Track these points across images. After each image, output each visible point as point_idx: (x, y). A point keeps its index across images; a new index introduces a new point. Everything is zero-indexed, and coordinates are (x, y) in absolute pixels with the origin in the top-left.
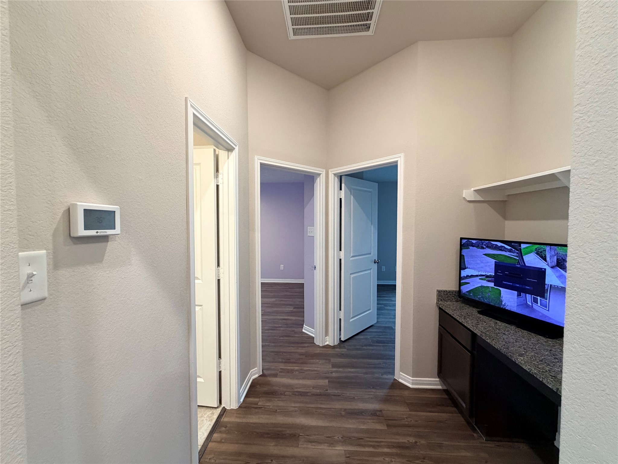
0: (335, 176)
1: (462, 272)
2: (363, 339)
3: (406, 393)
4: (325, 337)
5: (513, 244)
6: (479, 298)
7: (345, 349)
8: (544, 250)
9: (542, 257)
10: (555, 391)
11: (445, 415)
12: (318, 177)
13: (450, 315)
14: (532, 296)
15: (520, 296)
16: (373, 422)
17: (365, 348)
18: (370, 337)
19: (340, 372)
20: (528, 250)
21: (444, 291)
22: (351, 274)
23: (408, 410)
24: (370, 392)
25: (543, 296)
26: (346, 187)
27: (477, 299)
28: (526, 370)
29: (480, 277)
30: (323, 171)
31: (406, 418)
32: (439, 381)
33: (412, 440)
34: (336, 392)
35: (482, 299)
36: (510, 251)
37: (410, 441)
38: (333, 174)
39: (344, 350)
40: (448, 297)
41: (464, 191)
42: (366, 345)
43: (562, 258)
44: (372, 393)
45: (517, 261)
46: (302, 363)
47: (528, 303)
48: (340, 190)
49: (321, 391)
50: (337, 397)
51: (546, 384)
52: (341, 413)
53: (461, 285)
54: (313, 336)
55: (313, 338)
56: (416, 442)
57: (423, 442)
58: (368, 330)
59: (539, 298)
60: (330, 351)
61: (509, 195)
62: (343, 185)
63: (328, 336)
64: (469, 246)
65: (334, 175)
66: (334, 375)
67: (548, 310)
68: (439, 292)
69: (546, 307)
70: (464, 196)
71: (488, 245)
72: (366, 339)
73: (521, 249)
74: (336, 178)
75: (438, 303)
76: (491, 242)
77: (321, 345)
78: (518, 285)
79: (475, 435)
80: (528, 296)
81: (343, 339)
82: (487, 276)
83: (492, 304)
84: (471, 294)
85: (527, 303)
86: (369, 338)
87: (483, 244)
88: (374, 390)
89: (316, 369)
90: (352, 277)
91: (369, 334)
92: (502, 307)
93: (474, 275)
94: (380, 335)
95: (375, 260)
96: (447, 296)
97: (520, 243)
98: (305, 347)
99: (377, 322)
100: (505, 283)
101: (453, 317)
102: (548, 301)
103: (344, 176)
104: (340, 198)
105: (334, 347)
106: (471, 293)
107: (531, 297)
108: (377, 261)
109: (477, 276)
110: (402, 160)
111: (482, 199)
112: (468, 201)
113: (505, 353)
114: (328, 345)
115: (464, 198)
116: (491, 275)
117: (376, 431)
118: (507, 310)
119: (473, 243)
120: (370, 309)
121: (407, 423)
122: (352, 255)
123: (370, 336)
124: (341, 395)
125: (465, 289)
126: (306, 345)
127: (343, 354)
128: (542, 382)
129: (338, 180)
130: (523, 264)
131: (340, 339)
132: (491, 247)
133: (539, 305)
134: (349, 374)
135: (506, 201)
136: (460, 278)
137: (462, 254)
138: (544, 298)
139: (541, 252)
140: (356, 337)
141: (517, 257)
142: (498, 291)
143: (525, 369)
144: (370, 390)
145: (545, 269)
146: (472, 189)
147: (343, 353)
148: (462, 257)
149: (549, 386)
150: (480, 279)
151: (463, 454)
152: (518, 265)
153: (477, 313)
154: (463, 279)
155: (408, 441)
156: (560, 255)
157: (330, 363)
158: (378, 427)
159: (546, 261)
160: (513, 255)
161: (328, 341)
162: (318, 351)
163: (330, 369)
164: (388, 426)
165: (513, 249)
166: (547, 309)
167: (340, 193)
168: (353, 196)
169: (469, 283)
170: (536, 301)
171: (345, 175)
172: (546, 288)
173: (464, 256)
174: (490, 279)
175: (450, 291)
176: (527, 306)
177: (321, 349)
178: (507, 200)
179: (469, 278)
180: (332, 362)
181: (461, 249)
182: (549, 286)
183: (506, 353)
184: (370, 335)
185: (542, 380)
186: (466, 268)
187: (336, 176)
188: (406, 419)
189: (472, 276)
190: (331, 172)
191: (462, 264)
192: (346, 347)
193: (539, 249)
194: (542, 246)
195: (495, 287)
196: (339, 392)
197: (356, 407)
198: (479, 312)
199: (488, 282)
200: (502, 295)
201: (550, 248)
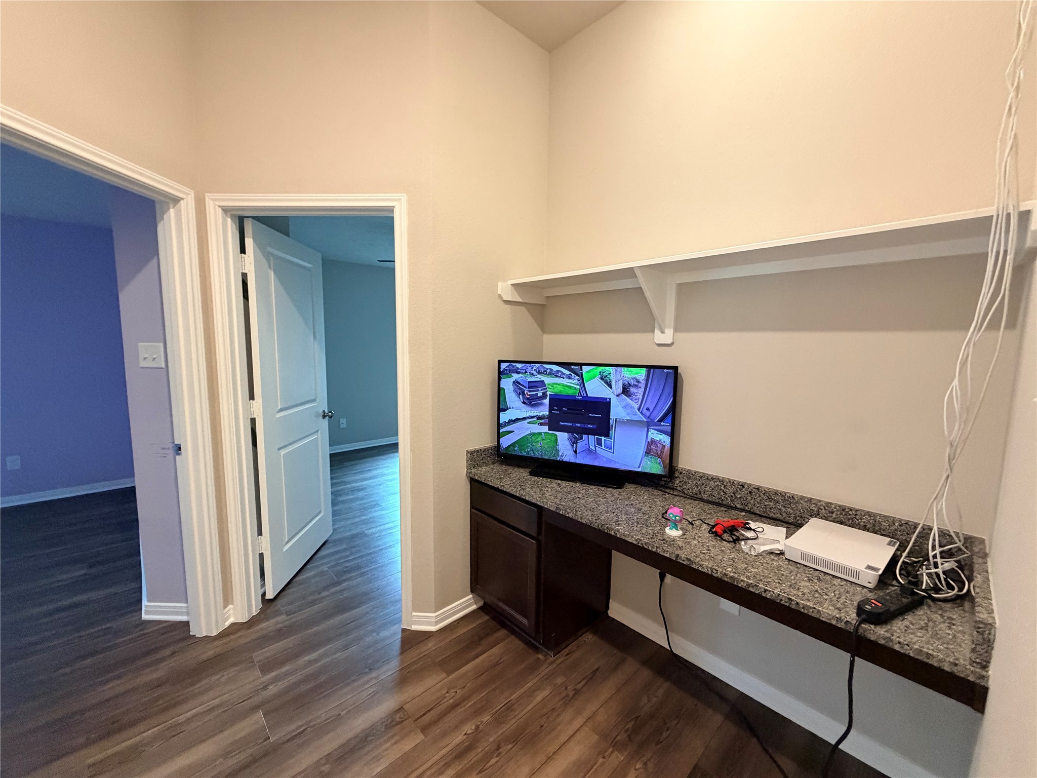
0: (227, 215)
1: (502, 414)
2: (314, 576)
3: (430, 645)
4: (225, 607)
5: (572, 367)
6: (528, 452)
7: (281, 614)
8: (609, 374)
9: (606, 383)
10: (674, 559)
11: (495, 650)
12: (171, 206)
13: (497, 489)
14: (596, 436)
15: (581, 439)
16: (396, 743)
17: (324, 594)
18: (328, 568)
19: (287, 674)
20: (591, 374)
21: (478, 451)
22: (279, 449)
23: (445, 674)
24: (368, 682)
25: (607, 435)
26: (256, 247)
27: (524, 454)
28: (632, 543)
29: (529, 420)
30: (188, 194)
31: (447, 693)
32: (473, 597)
33: (469, 728)
34: (291, 728)
35: (531, 452)
36: (569, 377)
37: (468, 732)
38: (219, 206)
39: (279, 619)
40: (482, 460)
41: (500, 284)
42: (326, 588)
43: (628, 382)
44: (374, 681)
45: (578, 392)
46: (166, 709)
47: (591, 447)
48: (241, 253)
49: (250, 751)
50: (299, 740)
51: (661, 553)
52: (321, 773)
53: (501, 436)
54: (184, 618)
55: (187, 624)
56: (477, 727)
57: (486, 718)
58: (321, 554)
59: (603, 438)
60: (244, 638)
61: (548, 297)
62: (249, 242)
63: (233, 604)
64: (512, 373)
65: (223, 210)
66: (273, 689)
67: (613, 453)
68: (471, 453)
69: (611, 449)
70: (499, 292)
71: (539, 370)
72: (322, 573)
73: (582, 374)
74: (229, 220)
75: (471, 473)
76: (544, 365)
77: (214, 633)
78: (579, 425)
79: (540, 656)
80: (592, 438)
81: (270, 596)
82: (539, 418)
83: (545, 457)
84: (516, 449)
85: (589, 447)
86: (326, 569)
87: (532, 368)
88: (374, 674)
89: (216, 702)
90: (282, 454)
91: (325, 561)
92: (558, 459)
93: (521, 418)
94: (348, 556)
95: (324, 412)
96: (481, 458)
97: (581, 365)
98: (162, 660)
99: (334, 530)
100: (563, 424)
101: (504, 491)
102: (613, 440)
103: (250, 219)
104: (241, 271)
105: (252, 622)
106: (516, 447)
107: (594, 437)
108: (330, 414)
109: (524, 419)
110: (403, 208)
111: (520, 300)
112: (505, 301)
113: (598, 527)
114: (233, 624)
115: (500, 296)
116: (544, 415)
117: (406, 758)
118: (566, 462)
119: (518, 369)
120: (320, 512)
121: (451, 701)
122: (279, 408)
123: (328, 566)
124: (306, 729)
125: (505, 442)
126: (167, 652)
127: (280, 630)
128: (655, 553)
129: (234, 226)
130: (585, 395)
131: (264, 595)
132: (544, 373)
133: (603, 447)
134: (310, 670)
135: (543, 305)
136: (499, 426)
137: (501, 387)
138: (609, 436)
139: (606, 376)
140: (297, 579)
141: (578, 384)
142: (553, 438)
143: (631, 541)
144: (366, 679)
145: (610, 399)
146: (510, 282)
147: (279, 626)
148: (502, 392)
149: (666, 555)
150: (528, 423)
151: (539, 698)
152: (579, 396)
153: (528, 476)
154: (504, 427)
155: (465, 734)
156: (626, 379)
157: (255, 665)
158: (408, 745)
159: (611, 388)
160: (574, 383)
161: (232, 615)
162: (209, 652)
163: (260, 681)
164: (424, 730)
165: (573, 375)
166: (612, 451)
167: (243, 261)
168: (275, 273)
169: (514, 431)
170: (599, 443)
171: (253, 218)
172: (611, 424)
173: (504, 389)
174: (542, 421)
175: (485, 449)
176: (589, 451)
177: (216, 643)
178: (545, 303)
179: (512, 424)
180: (258, 662)
181: (499, 379)
182: (615, 419)
183: (600, 526)
184: (325, 564)
185: (656, 550)
186: (507, 409)
187: (229, 216)
188: (447, 695)
189: (517, 420)
190: (214, 200)
191: (502, 402)
192: (282, 609)
193: (604, 373)
194: (607, 368)
195: (550, 432)
196: (300, 724)
197: (351, 735)
198: (532, 473)
199: (541, 425)
200: (558, 441)
201: (616, 370)
